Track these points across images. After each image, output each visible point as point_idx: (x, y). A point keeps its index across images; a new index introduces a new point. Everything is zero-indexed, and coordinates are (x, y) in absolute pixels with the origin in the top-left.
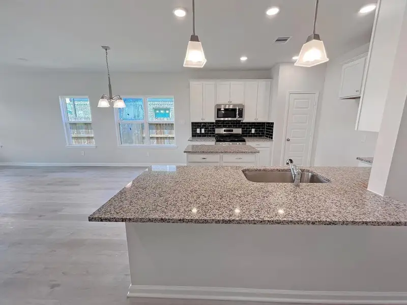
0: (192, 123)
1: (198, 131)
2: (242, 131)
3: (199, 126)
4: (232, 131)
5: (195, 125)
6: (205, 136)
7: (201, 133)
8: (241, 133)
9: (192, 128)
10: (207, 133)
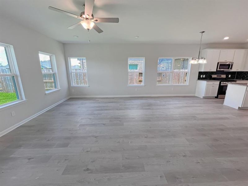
0: (199, 72)
1: (202, 76)
2: (226, 76)
3: (202, 74)
4: (221, 76)
5: (200, 73)
6: (205, 79)
7: (203, 77)
8: (225, 77)
9: (199, 75)
10: (206, 78)
